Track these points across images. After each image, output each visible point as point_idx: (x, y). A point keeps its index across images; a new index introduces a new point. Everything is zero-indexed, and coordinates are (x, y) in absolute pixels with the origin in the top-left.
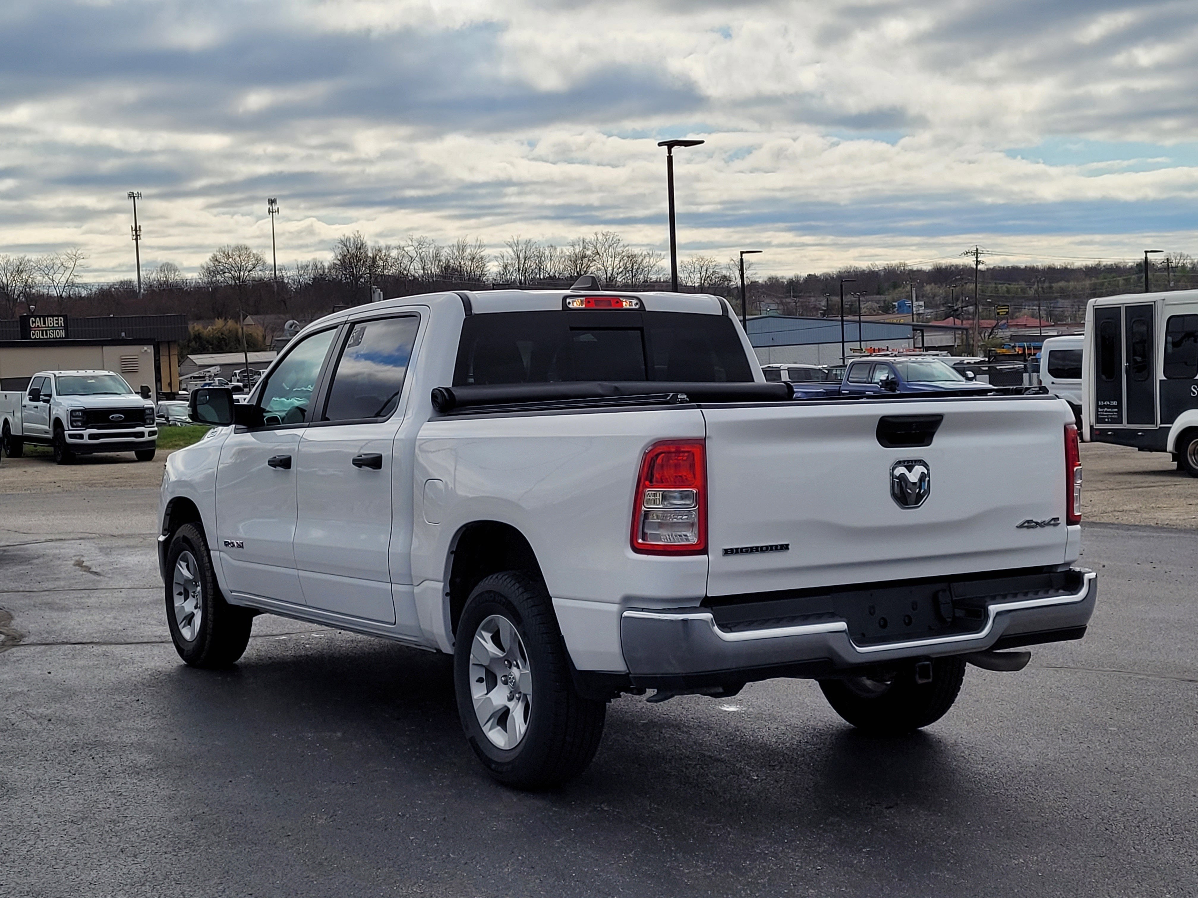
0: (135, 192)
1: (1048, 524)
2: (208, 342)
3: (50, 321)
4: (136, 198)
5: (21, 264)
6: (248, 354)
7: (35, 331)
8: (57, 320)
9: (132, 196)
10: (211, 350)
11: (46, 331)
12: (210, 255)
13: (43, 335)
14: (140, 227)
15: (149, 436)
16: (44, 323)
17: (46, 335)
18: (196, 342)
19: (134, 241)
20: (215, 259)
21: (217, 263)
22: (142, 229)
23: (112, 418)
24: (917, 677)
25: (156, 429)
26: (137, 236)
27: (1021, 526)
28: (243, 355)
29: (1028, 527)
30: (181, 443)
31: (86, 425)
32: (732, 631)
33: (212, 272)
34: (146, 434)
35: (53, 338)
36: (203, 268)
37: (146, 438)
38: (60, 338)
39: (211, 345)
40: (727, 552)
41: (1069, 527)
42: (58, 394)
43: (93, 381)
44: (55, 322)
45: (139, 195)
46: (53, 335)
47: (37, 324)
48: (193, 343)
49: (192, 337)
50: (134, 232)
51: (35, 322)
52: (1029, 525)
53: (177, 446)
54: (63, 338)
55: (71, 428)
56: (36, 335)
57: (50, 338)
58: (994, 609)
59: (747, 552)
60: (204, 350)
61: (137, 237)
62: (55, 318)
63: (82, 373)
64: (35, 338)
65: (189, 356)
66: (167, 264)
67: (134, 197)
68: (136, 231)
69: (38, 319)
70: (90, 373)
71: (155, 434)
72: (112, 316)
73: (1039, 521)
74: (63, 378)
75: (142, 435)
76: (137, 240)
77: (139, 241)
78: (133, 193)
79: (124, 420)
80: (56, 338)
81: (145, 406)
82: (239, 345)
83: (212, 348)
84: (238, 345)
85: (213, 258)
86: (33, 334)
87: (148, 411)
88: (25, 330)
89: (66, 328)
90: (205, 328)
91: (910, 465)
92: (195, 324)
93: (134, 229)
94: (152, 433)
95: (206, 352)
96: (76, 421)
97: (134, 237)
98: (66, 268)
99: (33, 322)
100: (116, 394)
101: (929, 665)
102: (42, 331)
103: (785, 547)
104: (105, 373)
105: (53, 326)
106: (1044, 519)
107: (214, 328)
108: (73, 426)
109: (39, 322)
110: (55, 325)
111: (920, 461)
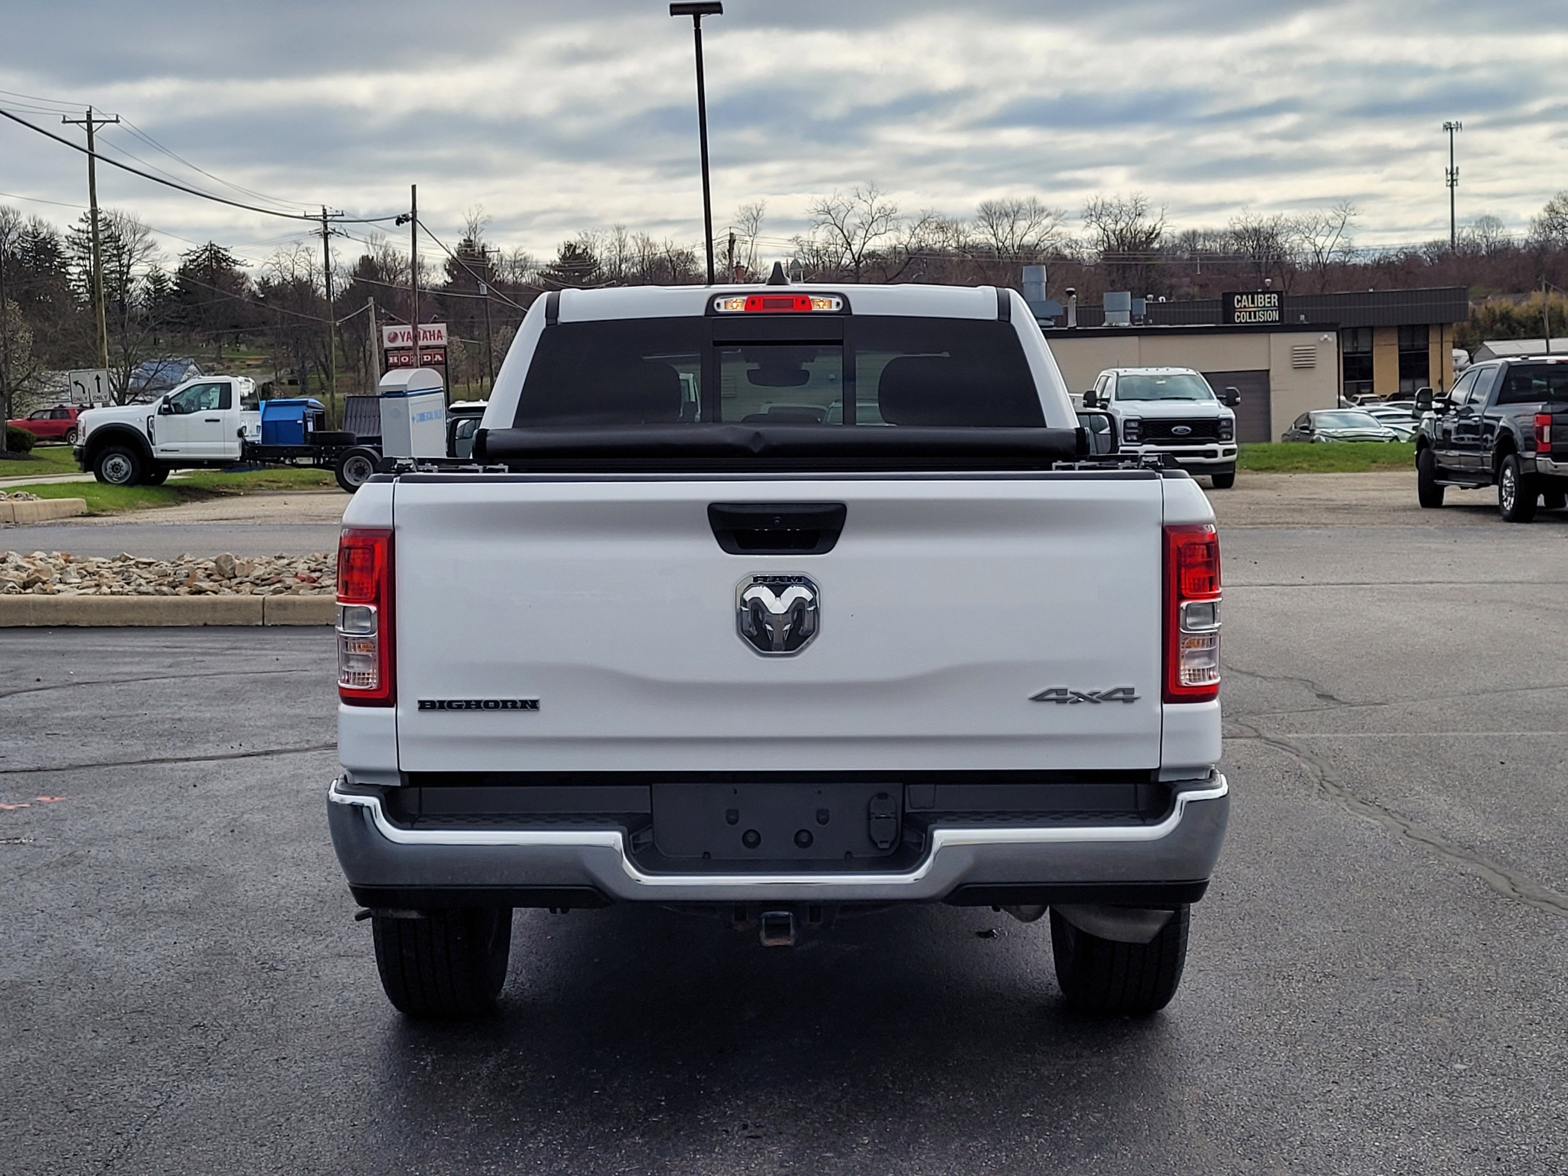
0: (1453, 122)
1: (1108, 697)
2: (1519, 323)
3: (1260, 299)
4: (1454, 130)
5: (1276, 225)
6: (1551, 341)
7: (1240, 312)
8: (1270, 298)
9: (1449, 127)
10: (1523, 335)
11: (1255, 312)
12: (1545, 204)
13: (1250, 318)
14: (1457, 169)
15: (1224, 455)
16: (1253, 302)
17: (1255, 318)
18: (1503, 324)
19: (1449, 189)
20: (1551, 209)
21: (1553, 214)
22: (1460, 171)
23: (1176, 430)
24: (763, 934)
25: (1235, 446)
26: (1453, 180)
27: (1039, 698)
28: (1544, 341)
29: (1058, 701)
30: (1305, 465)
31: (1142, 439)
32: (412, 828)
33: (1546, 226)
34: (1220, 454)
35: (1264, 322)
36: (1534, 221)
37: (1220, 459)
38: (1272, 321)
39: (1524, 327)
40: (424, 706)
41: (1167, 707)
42: (1117, 399)
43: (1164, 382)
44: (1267, 300)
45: (1459, 126)
46: (1262, 317)
47: (1243, 304)
48: (1499, 325)
49: (1498, 317)
50: (1449, 177)
51: (1241, 301)
52: (1060, 697)
53: (1297, 468)
54: (1276, 321)
55: (1124, 443)
56: (1240, 318)
57: (1259, 322)
58: (942, 836)
59: (459, 707)
60: (1513, 333)
61: (1452, 183)
62: (1267, 296)
63: (1152, 371)
64: (1241, 322)
65: (1486, 343)
66: (1488, 218)
67: (1451, 129)
68: (1452, 174)
69: (1245, 297)
70: (1163, 371)
71: (1234, 454)
72: (1371, 290)
73: (1085, 692)
74: (1126, 378)
75: (1214, 454)
76: (1452, 186)
77: (1455, 188)
78: (1450, 124)
79: (1192, 434)
80: (1268, 322)
81: (1221, 416)
82: (1564, 327)
83: (1525, 332)
84: (1562, 328)
85: (1549, 207)
86: (1239, 317)
87: (1224, 423)
88: (1228, 310)
89: (1280, 308)
90: (1516, 304)
91: (778, 585)
92: (1504, 299)
93: (1449, 171)
94: (1227, 452)
95: (1516, 336)
96: (1130, 434)
97: (1449, 183)
98: (1333, 228)
99: (1238, 301)
100: (1190, 399)
101: (788, 917)
102: (1250, 312)
103: (533, 705)
104: (1183, 371)
105: (1264, 306)
106: (1096, 689)
107: (1530, 303)
108: (1126, 441)
109: (1245, 301)
110: (1267, 305)
111: (799, 579)
